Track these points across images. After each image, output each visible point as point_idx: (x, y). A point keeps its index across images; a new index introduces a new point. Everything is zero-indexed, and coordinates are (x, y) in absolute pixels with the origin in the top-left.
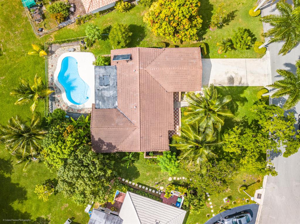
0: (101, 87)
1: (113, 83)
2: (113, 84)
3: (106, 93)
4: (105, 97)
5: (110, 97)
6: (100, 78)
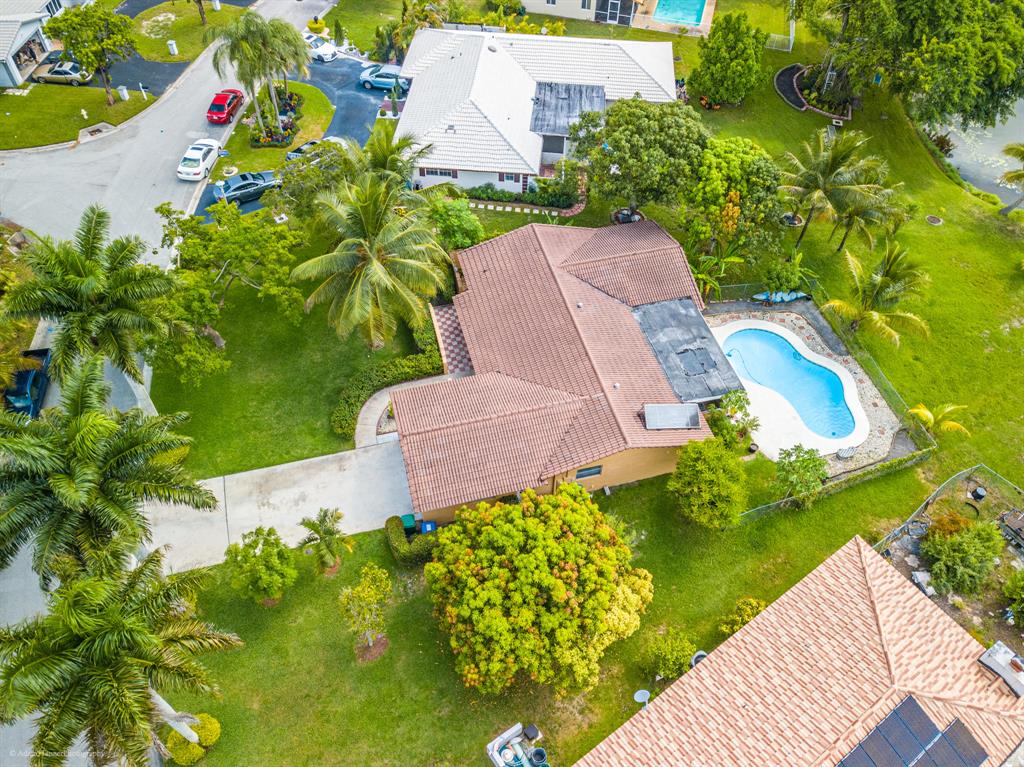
0: (698, 344)
1: (670, 359)
2: (667, 357)
3: (678, 334)
4: (678, 326)
5: (663, 327)
6: (714, 365)
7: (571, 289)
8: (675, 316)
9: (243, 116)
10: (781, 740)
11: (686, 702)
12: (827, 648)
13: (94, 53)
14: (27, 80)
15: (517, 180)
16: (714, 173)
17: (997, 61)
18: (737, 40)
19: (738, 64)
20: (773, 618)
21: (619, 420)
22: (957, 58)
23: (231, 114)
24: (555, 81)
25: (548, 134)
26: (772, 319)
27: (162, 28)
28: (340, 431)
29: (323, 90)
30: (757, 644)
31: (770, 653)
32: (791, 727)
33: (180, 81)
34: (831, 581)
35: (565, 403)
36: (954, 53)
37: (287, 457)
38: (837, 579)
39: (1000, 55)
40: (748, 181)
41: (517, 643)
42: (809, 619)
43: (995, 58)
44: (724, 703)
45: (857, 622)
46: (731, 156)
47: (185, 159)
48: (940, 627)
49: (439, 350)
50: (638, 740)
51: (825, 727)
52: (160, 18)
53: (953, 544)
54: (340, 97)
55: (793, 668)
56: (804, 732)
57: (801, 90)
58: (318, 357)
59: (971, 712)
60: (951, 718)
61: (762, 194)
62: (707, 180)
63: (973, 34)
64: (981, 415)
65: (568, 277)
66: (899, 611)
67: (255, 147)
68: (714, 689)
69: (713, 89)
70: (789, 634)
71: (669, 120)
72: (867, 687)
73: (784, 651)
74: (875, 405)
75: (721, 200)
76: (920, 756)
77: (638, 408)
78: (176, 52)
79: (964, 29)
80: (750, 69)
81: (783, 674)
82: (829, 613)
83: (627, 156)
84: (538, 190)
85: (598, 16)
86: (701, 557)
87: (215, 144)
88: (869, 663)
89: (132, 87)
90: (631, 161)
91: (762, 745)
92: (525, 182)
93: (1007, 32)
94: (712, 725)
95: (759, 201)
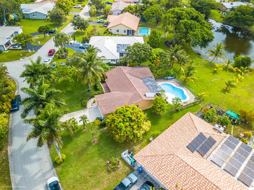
0: (154, 84)
2: (149, 86)
3: (150, 83)
4: (150, 82)
5: (147, 82)
6: (158, 87)
7: (129, 76)
8: (149, 80)
9: (56, 54)
10: (178, 142)
11: (160, 139)
12: (185, 128)
13: (24, 42)
14: (7, 50)
15: (115, 61)
16: (154, 54)
17: (204, 35)
18: (155, 35)
19: (156, 39)
20: (175, 125)
21: (141, 96)
22: (196, 34)
23: (53, 53)
24: (120, 44)
25: (120, 52)
26: (168, 82)
27: (36, 39)
28: (84, 105)
29: (72, 49)
30: (172, 129)
31: (175, 130)
32: (180, 140)
33: (41, 49)
34: (185, 119)
35: (130, 94)
36: (196, 33)
37: (73, 111)
38: (186, 118)
39: (204, 34)
40: (160, 55)
41: (126, 129)
42: (181, 124)
43: (203, 34)
44: (167, 138)
45: (190, 124)
46: (157, 51)
47: (45, 61)
48: (206, 124)
49: (103, 90)
50: (151, 146)
51: (186, 139)
52: (36, 38)
53: (207, 113)
54: (76, 50)
55: (179, 132)
56: (182, 140)
57: (169, 45)
58: (77, 94)
59: (213, 135)
60: (209, 136)
61: (163, 57)
62: (153, 55)
63: (199, 31)
64: (210, 95)
65: (128, 74)
66: (198, 122)
67: (59, 59)
68: (165, 137)
69: (152, 44)
70: (178, 127)
71: (144, 46)
72: (193, 132)
73: (177, 130)
74: (190, 94)
75: (156, 59)
76: (204, 142)
77: (144, 94)
78: (40, 44)
79: (197, 30)
80: (159, 39)
81: (177, 133)
82: (185, 123)
83: (137, 52)
84: (119, 63)
85: (127, 34)
86: (160, 121)
87: (51, 59)
88: (193, 129)
89: (31, 50)
90: (138, 53)
91: (175, 143)
92: (117, 61)
93: (205, 30)
94: (165, 142)
95: (163, 58)
